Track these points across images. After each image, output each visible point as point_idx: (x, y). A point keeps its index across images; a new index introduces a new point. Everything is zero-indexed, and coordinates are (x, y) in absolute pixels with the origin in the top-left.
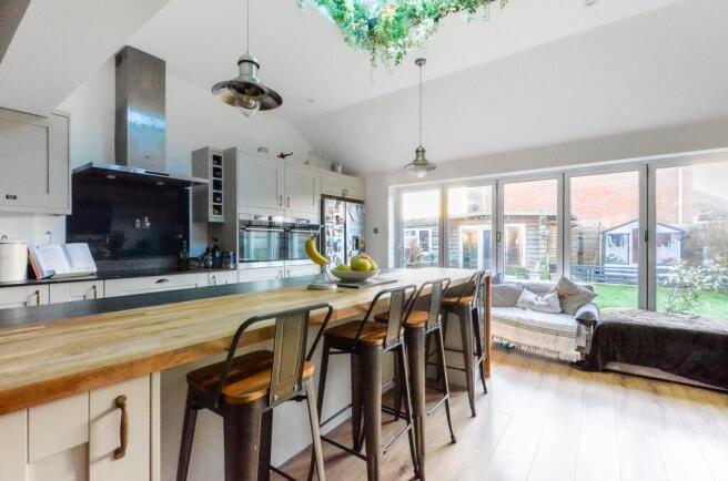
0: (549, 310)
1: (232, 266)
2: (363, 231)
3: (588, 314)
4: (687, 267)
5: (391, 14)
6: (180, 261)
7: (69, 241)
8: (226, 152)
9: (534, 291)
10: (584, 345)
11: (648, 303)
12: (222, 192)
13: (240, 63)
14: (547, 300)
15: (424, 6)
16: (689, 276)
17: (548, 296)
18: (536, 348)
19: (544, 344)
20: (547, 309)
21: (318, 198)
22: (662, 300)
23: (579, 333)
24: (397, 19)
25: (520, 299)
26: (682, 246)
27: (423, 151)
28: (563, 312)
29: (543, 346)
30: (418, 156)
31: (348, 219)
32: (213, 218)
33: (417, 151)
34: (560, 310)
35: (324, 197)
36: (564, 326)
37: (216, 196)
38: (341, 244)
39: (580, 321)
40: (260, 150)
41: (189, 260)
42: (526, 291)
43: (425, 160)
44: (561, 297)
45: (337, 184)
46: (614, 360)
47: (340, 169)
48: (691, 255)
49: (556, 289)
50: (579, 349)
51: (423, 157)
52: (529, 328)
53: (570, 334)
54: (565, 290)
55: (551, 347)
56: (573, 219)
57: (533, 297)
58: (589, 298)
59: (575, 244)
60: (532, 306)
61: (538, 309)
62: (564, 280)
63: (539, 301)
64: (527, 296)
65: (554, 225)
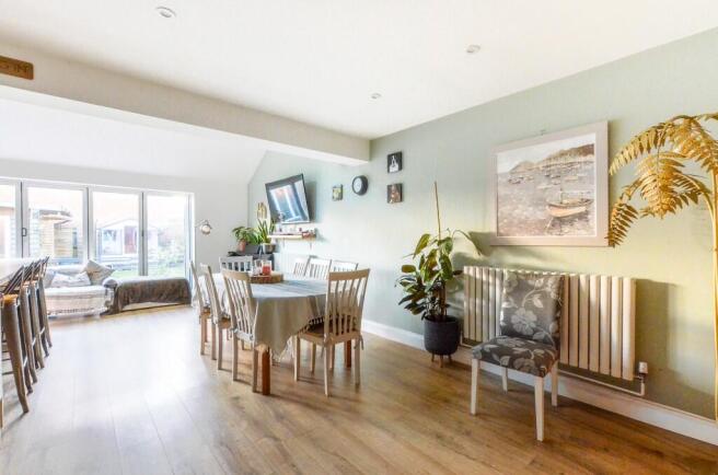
0: (81, 285)
3: (112, 281)
4: (163, 250)
9: (64, 273)
10: (110, 300)
11: (144, 272)
14: (79, 278)
16: (164, 255)
17: (78, 276)
19: (82, 306)
20: (81, 283)
22: (150, 271)
23: (107, 293)
25: (54, 281)
26: (159, 239)
28: (92, 284)
34: (90, 283)
39: (107, 286)
42: (57, 275)
44: (90, 275)
46: (128, 303)
48: (164, 244)
49: (85, 270)
50: (107, 303)
52: (69, 297)
53: (100, 295)
54: (92, 270)
55: (87, 306)
56: (68, 215)
57: (65, 278)
58: (110, 272)
59: (69, 239)
60: (67, 284)
61: (73, 285)
62: (91, 263)
63: (72, 279)
64: (60, 278)
65: (47, 219)
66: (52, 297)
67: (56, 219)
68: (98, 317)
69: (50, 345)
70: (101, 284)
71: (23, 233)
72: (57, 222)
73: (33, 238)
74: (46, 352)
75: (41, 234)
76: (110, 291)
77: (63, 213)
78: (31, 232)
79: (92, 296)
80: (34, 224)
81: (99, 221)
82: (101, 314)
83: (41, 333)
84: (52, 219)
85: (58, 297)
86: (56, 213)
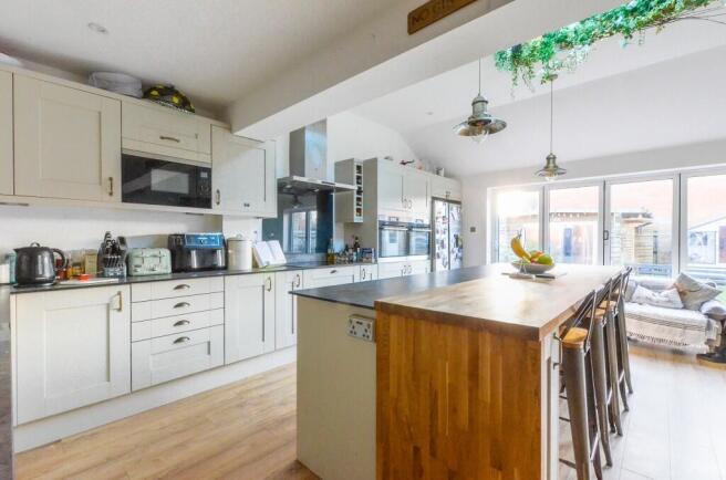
0: (669, 305)
1: (373, 260)
2: (461, 229)
3: (717, 310)
5: (538, 40)
6: (328, 255)
7: (264, 240)
8: (366, 162)
9: (648, 288)
10: (714, 338)
12: (362, 197)
13: (474, 104)
14: (667, 296)
15: (576, 32)
17: (665, 292)
18: (661, 340)
19: (671, 337)
20: (669, 304)
21: (429, 200)
23: (709, 327)
24: (546, 45)
25: (636, 295)
27: (554, 158)
28: (685, 308)
29: (668, 338)
30: (549, 163)
31: (451, 218)
32: (357, 219)
33: (548, 159)
34: (682, 306)
35: (434, 199)
36: (693, 320)
37: (359, 199)
38: (446, 242)
39: (709, 315)
40: (386, 158)
41: (333, 255)
42: (640, 287)
43: (555, 166)
44: (682, 294)
45: (441, 185)
47: (442, 172)
49: (675, 286)
50: (709, 342)
51: (554, 162)
52: (653, 321)
53: (699, 328)
54: (685, 287)
55: (678, 339)
56: (649, 216)
57: (648, 293)
58: (713, 294)
59: (649, 242)
60: (650, 302)
61: (657, 304)
62: (683, 277)
63: (657, 297)
64: (642, 292)
65: (629, 222)
66: (633, 316)
67: (636, 221)
68: (694, 359)
69: (631, 392)
70: (699, 309)
71: (605, 235)
72: (637, 225)
73: (615, 242)
74: (625, 405)
75: (623, 238)
76: (716, 325)
77: (644, 215)
78: (612, 235)
79: (685, 326)
80: (616, 227)
81: (694, 219)
82: (700, 356)
83: (619, 381)
84: (632, 222)
85: (640, 318)
86: (636, 215)
